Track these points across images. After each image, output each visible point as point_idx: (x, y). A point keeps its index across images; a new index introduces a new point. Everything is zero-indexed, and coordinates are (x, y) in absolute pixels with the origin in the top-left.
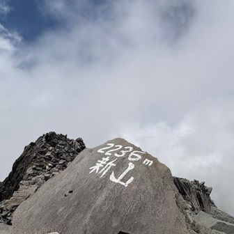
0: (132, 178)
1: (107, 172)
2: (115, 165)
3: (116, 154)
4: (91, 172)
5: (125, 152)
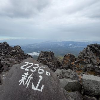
0: (43, 86)
1: (29, 84)
2: (32, 78)
3: (31, 70)
4: (20, 84)
5: (35, 68)
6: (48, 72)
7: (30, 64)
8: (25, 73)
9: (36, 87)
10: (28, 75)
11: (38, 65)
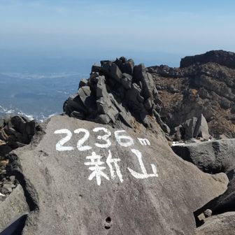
1: (122, 173)
2: (119, 160)
3: (97, 145)
4: (99, 183)
5: (104, 138)
6: (141, 139)
7: (77, 131)
8: (88, 158)
9: (141, 172)
10: (99, 157)
11: (106, 130)
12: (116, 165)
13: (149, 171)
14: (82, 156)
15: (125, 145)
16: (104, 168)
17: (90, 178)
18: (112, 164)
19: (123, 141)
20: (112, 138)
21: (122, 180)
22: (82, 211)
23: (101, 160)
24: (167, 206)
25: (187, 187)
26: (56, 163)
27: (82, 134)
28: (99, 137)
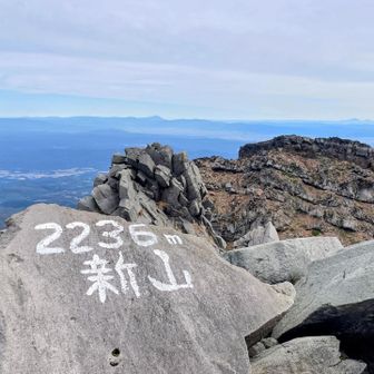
0: (186, 273)
1: (138, 284)
2: (135, 265)
3: (102, 244)
4: (103, 299)
5: (113, 234)
6: (169, 236)
7: (70, 226)
8: (87, 263)
9: (169, 283)
10: (105, 262)
11: (115, 224)
12: (130, 272)
13: (181, 281)
14: (78, 262)
15: (145, 244)
16: (112, 277)
17: (90, 292)
18: (125, 271)
19: (141, 238)
20: (126, 235)
21: (138, 294)
22: (75, 341)
23: (106, 267)
24: (205, 329)
25: (235, 302)
26: (36, 272)
27: (79, 230)
28: (105, 234)
